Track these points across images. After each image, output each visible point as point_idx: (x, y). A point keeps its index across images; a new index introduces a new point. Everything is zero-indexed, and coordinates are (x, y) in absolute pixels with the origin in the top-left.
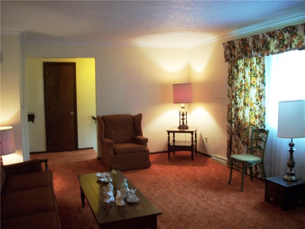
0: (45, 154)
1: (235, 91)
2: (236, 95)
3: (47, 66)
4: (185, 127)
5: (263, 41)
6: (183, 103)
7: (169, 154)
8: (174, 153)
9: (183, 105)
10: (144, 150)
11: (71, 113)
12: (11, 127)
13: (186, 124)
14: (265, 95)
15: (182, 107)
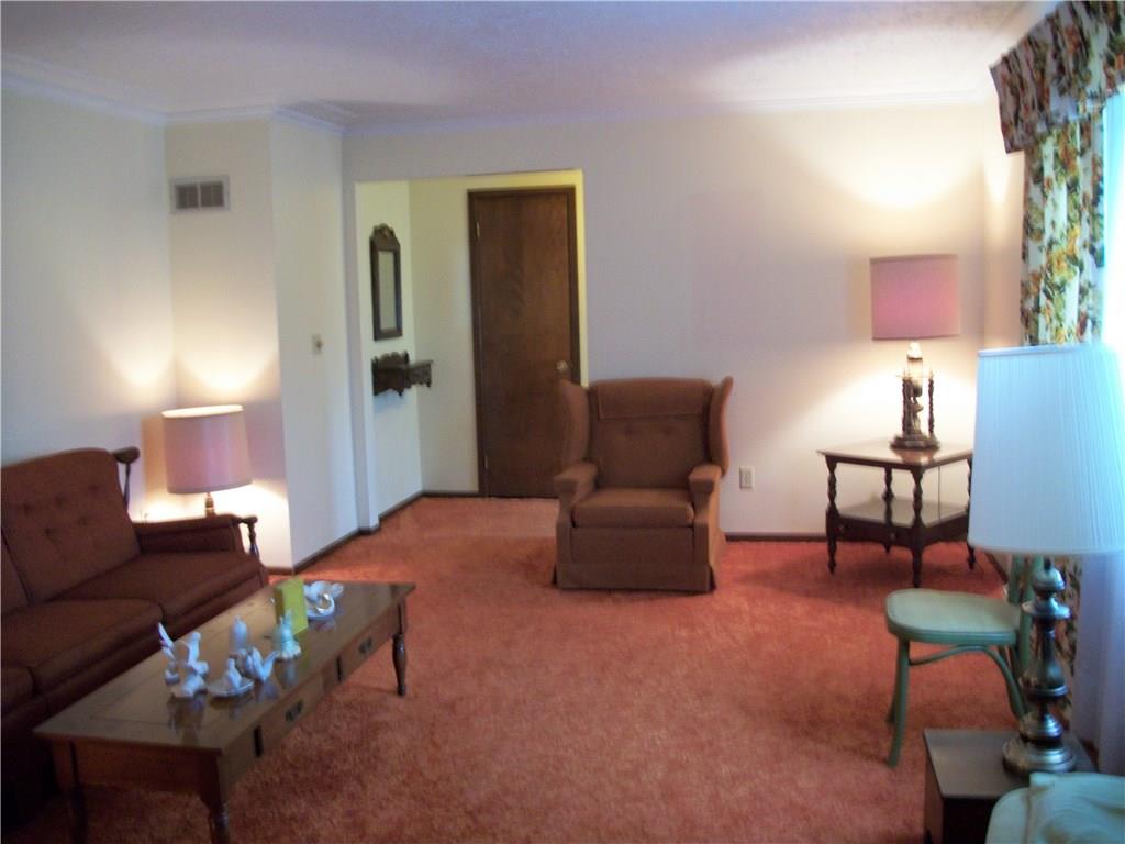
0: (470, 501)
1: (1035, 290)
2: (1037, 309)
3: (481, 204)
4: (922, 443)
5: (1074, 38)
6: (914, 339)
7: (832, 551)
8: (888, 550)
9: (915, 349)
10: (690, 521)
11: (559, 368)
12: (238, 408)
13: (931, 430)
14: (1099, 312)
15: (912, 360)
